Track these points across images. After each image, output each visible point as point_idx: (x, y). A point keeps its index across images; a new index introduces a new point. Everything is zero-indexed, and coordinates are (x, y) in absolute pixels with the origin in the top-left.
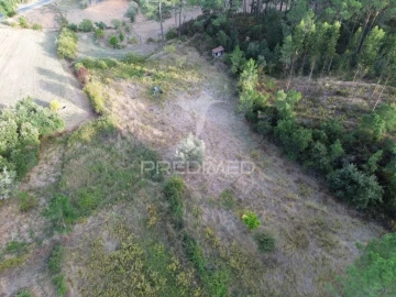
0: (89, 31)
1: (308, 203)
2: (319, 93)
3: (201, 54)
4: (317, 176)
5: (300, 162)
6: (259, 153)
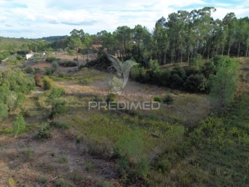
1: (180, 95)
6: (148, 88)
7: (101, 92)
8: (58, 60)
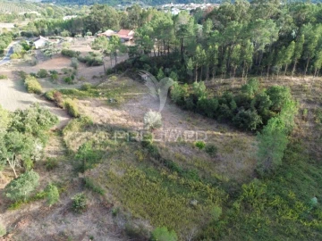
0: (45, 77)
1: (227, 134)
2: (214, 86)
3: (134, 79)
4: (226, 123)
5: (215, 118)
6: (191, 119)
7: (135, 124)
8: (78, 53)
